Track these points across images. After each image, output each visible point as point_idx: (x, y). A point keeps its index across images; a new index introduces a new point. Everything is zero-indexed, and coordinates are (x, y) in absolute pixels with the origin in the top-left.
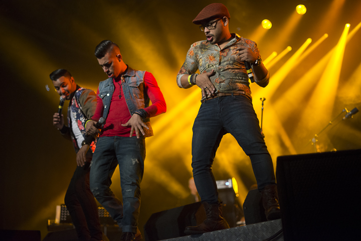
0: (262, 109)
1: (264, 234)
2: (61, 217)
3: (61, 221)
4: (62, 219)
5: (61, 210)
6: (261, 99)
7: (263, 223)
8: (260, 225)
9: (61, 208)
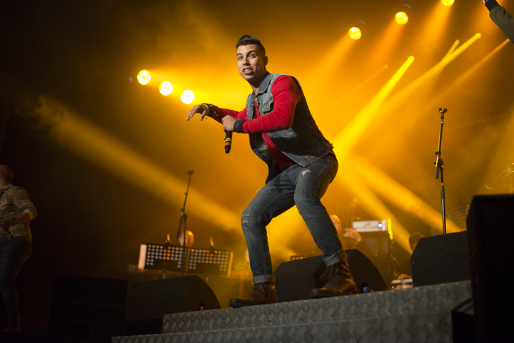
0: (442, 125)
1: (444, 300)
2: (146, 261)
3: (146, 267)
4: (148, 264)
5: (147, 251)
6: (440, 109)
7: (443, 285)
8: (438, 287)
9: (148, 248)
